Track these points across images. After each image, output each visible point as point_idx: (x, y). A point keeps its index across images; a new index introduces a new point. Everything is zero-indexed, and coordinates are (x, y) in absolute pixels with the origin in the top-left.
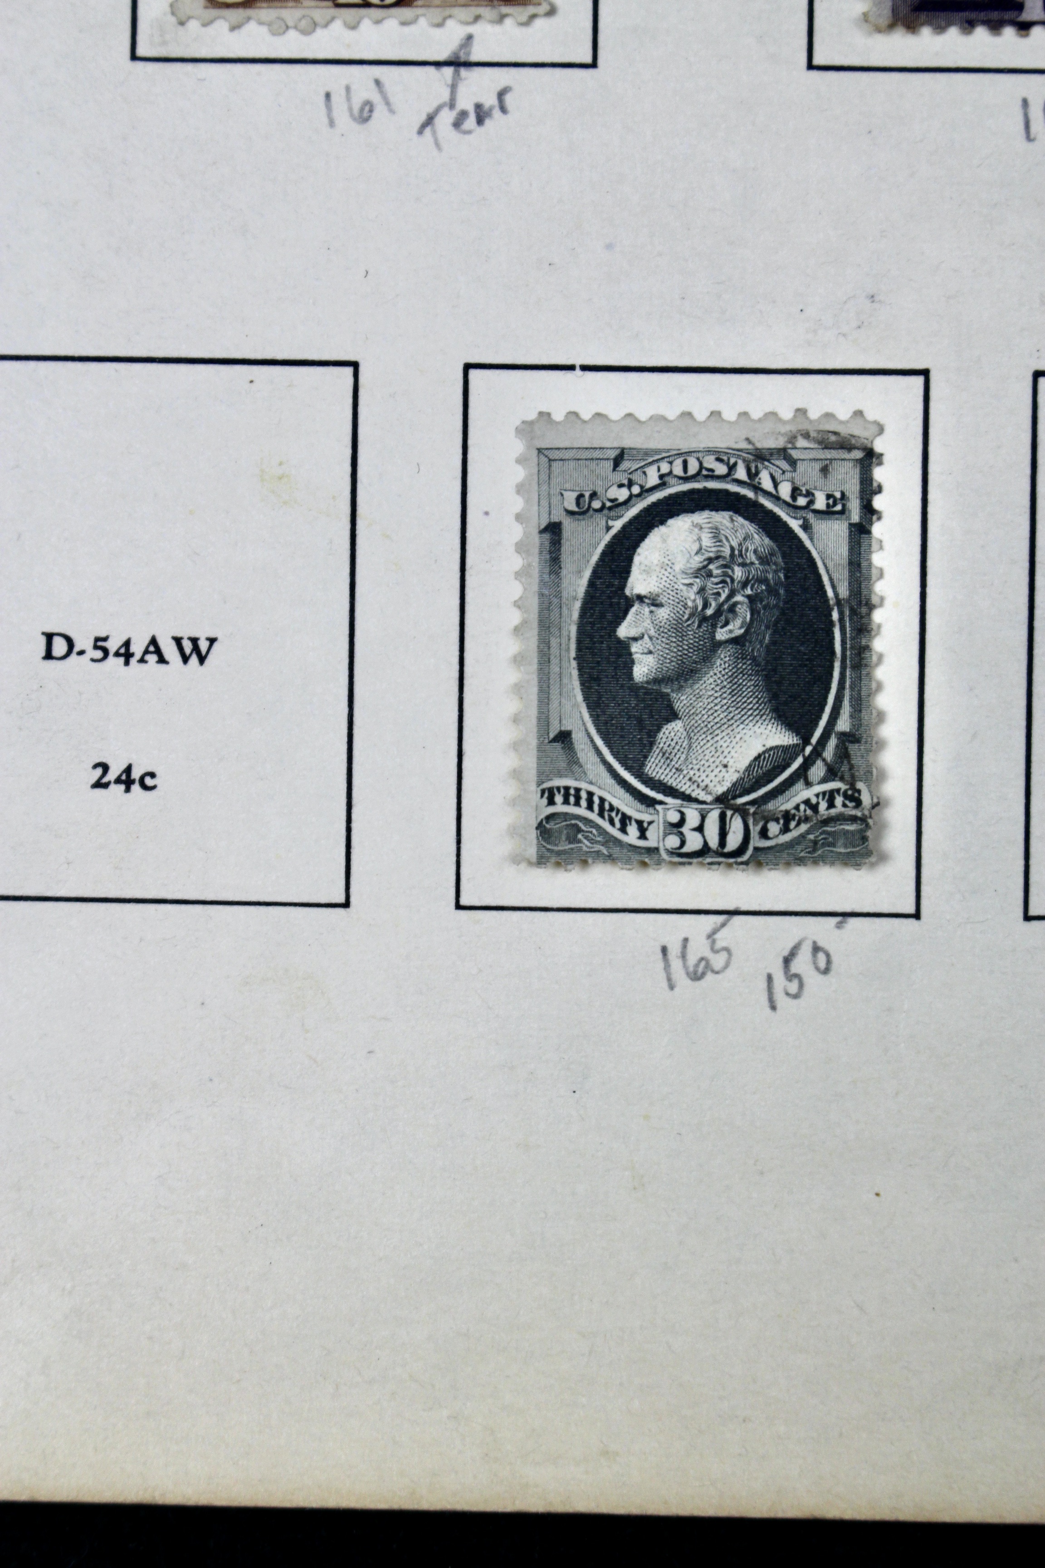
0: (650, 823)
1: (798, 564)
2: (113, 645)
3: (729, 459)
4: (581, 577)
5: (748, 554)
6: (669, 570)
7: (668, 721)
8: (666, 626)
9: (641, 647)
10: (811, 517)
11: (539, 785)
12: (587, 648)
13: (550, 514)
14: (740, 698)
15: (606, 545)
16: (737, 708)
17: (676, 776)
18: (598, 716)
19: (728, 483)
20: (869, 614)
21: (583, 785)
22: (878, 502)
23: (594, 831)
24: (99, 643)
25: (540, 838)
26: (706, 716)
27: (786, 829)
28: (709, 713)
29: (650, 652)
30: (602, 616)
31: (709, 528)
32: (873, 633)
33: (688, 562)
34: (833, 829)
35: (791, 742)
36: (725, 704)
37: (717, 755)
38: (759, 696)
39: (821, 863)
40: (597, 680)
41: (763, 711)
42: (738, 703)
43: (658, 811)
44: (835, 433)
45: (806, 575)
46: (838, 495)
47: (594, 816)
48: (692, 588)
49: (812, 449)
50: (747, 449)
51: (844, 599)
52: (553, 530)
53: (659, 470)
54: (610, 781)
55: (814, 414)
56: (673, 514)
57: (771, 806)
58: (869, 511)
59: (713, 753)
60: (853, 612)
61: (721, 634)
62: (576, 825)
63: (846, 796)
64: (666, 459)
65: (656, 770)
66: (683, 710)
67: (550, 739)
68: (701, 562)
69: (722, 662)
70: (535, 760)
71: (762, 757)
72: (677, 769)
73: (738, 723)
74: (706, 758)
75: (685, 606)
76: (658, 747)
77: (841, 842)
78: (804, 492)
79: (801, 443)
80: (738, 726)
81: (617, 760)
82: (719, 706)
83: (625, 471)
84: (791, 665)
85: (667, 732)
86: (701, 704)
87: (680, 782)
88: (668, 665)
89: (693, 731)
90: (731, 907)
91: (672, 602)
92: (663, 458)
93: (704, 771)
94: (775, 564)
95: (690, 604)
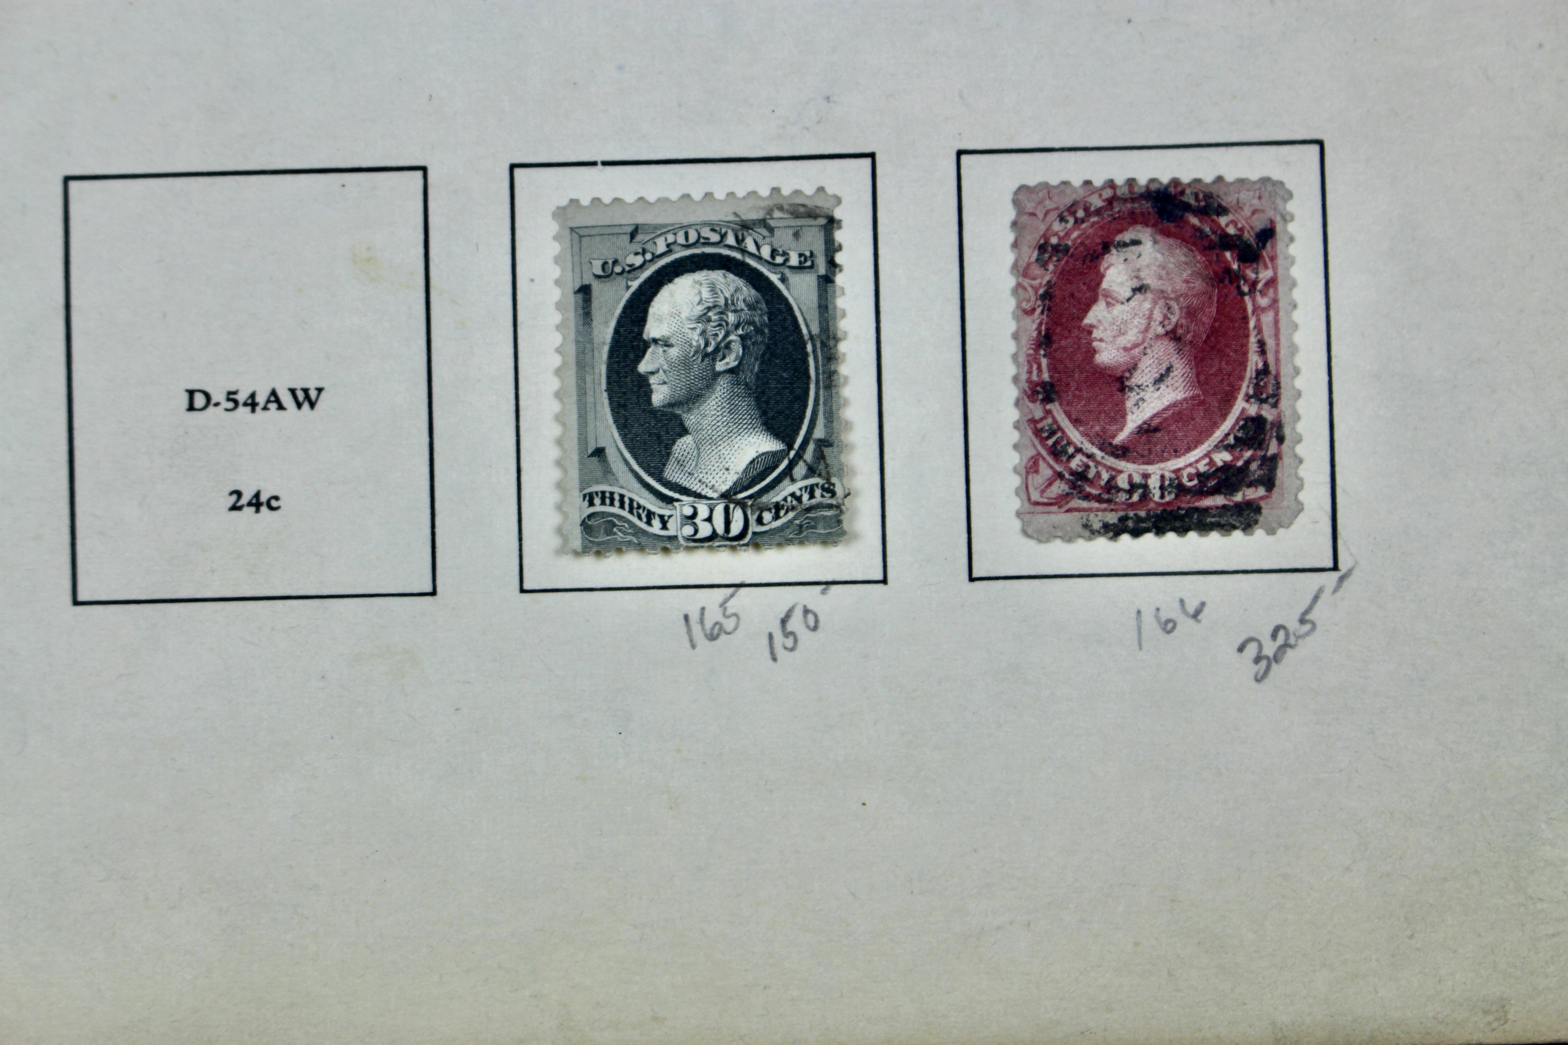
0: (670, 517)
1: (778, 309)
2: (242, 397)
3: (721, 230)
4: (608, 327)
5: (739, 303)
6: (677, 318)
7: (681, 435)
8: (677, 362)
9: (658, 379)
10: (787, 272)
11: (581, 491)
12: (615, 382)
13: (582, 278)
14: (737, 416)
15: (627, 301)
16: (735, 424)
17: (689, 478)
18: (626, 435)
19: (721, 248)
20: (836, 346)
21: (617, 490)
22: (839, 258)
23: (626, 525)
24: (231, 396)
25: (584, 533)
26: (710, 431)
27: (777, 517)
28: (713, 428)
29: (665, 383)
30: (626, 356)
31: (707, 284)
32: (840, 360)
33: (692, 311)
34: (814, 515)
35: (778, 448)
36: (726, 421)
37: (720, 461)
38: (752, 413)
39: (806, 543)
40: (624, 406)
41: (756, 425)
42: (736, 419)
43: (676, 507)
44: (803, 205)
45: (785, 317)
46: (808, 254)
47: (625, 513)
48: (695, 331)
49: (786, 218)
50: (736, 221)
51: (816, 335)
52: (585, 291)
53: (666, 240)
54: (637, 485)
55: (786, 191)
56: (678, 274)
57: (764, 499)
58: (832, 264)
59: (717, 459)
60: (824, 344)
61: (720, 366)
62: (611, 521)
63: (823, 489)
64: (671, 232)
65: (673, 475)
66: (692, 427)
67: (589, 455)
68: (702, 311)
69: (722, 388)
70: (577, 471)
71: (756, 461)
72: (689, 473)
73: (736, 435)
74: (712, 463)
75: (691, 346)
76: (673, 457)
77: (820, 526)
78: (781, 252)
79: (777, 214)
80: (736, 437)
81: (642, 469)
82: (721, 423)
83: (639, 242)
84: (776, 388)
85: (681, 444)
86: (706, 421)
87: (692, 483)
88: (679, 392)
89: (701, 443)
90: (737, 581)
91: (680, 343)
92: (669, 231)
93: (711, 474)
94: (761, 309)
95: (694, 343)
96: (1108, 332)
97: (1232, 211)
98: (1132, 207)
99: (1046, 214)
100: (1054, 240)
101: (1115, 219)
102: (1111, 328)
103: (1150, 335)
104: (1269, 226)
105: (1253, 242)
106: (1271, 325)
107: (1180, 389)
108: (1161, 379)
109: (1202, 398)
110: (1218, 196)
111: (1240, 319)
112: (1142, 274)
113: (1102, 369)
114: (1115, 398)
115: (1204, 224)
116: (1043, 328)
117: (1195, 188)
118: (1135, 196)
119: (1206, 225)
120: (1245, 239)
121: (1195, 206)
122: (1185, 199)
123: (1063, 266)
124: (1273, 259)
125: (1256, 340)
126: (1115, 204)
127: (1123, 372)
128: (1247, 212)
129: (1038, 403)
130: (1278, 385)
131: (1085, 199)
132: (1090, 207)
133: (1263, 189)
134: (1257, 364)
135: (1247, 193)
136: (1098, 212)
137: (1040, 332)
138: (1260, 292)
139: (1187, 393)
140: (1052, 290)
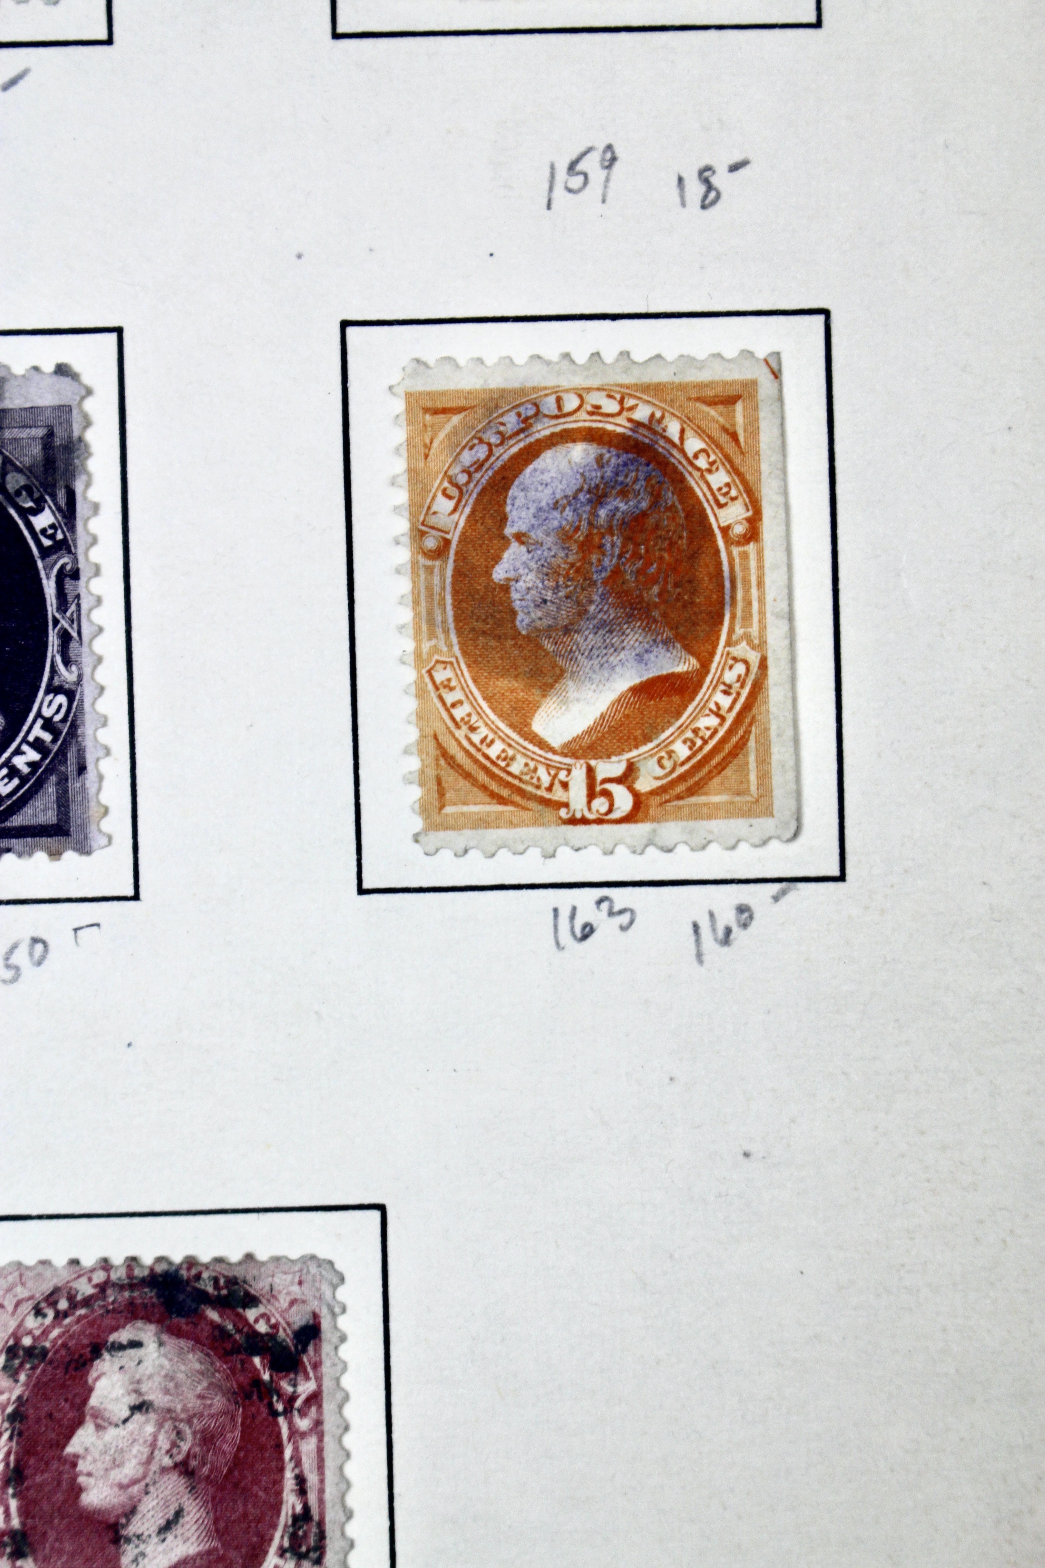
96: (99, 1464)
97: (264, 1301)
98: (130, 1296)
99: (18, 1304)
100: (27, 1341)
101: (108, 1312)
102: (102, 1458)
103: (154, 1467)
104: (311, 1322)
105: (290, 1344)
106: (314, 1455)
107: (194, 1538)
108: (167, 1527)
109: (221, 1552)
110: (245, 1282)
111: (272, 1447)
112: (144, 1388)
113: (90, 1512)
114: (107, 1552)
115: (225, 1320)
116: (12, 1458)
117: (214, 1270)
118: (135, 1281)
119: (227, 1321)
120: (279, 1340)
121: (213, 1295)
122: (201, 1285)
123: (39, 1375)
124: (316, 1366)
125: (293, 1475)
126: (109, 1291)
127: (118, 1517)
128: (283, 1302)
129: (5, 1558)
130: (322, 1536)
131: (69, 1285)
132: (76, 1296)
133: (305, 1271)
134: (294, 1508)
135: (284, 1277)
136: (87, 1302)
137: (7, 1465)
138: (299, 1411)
139: (202, 1545)
140: (23, 1409)
